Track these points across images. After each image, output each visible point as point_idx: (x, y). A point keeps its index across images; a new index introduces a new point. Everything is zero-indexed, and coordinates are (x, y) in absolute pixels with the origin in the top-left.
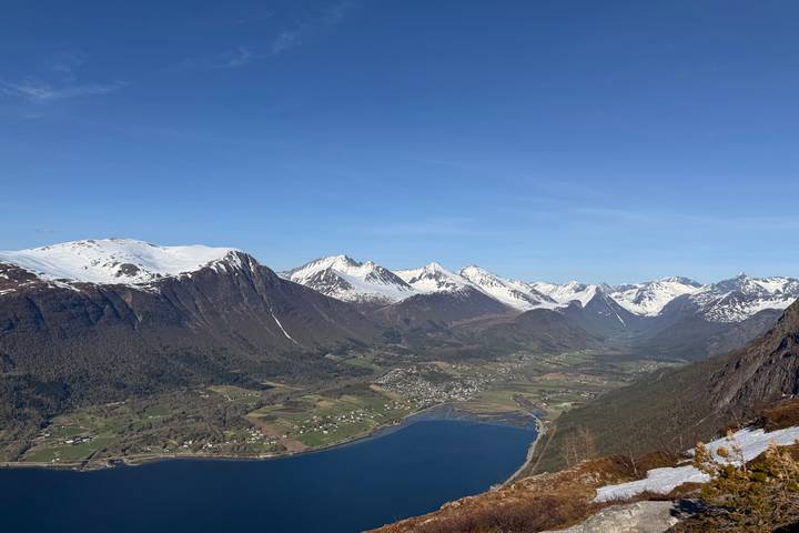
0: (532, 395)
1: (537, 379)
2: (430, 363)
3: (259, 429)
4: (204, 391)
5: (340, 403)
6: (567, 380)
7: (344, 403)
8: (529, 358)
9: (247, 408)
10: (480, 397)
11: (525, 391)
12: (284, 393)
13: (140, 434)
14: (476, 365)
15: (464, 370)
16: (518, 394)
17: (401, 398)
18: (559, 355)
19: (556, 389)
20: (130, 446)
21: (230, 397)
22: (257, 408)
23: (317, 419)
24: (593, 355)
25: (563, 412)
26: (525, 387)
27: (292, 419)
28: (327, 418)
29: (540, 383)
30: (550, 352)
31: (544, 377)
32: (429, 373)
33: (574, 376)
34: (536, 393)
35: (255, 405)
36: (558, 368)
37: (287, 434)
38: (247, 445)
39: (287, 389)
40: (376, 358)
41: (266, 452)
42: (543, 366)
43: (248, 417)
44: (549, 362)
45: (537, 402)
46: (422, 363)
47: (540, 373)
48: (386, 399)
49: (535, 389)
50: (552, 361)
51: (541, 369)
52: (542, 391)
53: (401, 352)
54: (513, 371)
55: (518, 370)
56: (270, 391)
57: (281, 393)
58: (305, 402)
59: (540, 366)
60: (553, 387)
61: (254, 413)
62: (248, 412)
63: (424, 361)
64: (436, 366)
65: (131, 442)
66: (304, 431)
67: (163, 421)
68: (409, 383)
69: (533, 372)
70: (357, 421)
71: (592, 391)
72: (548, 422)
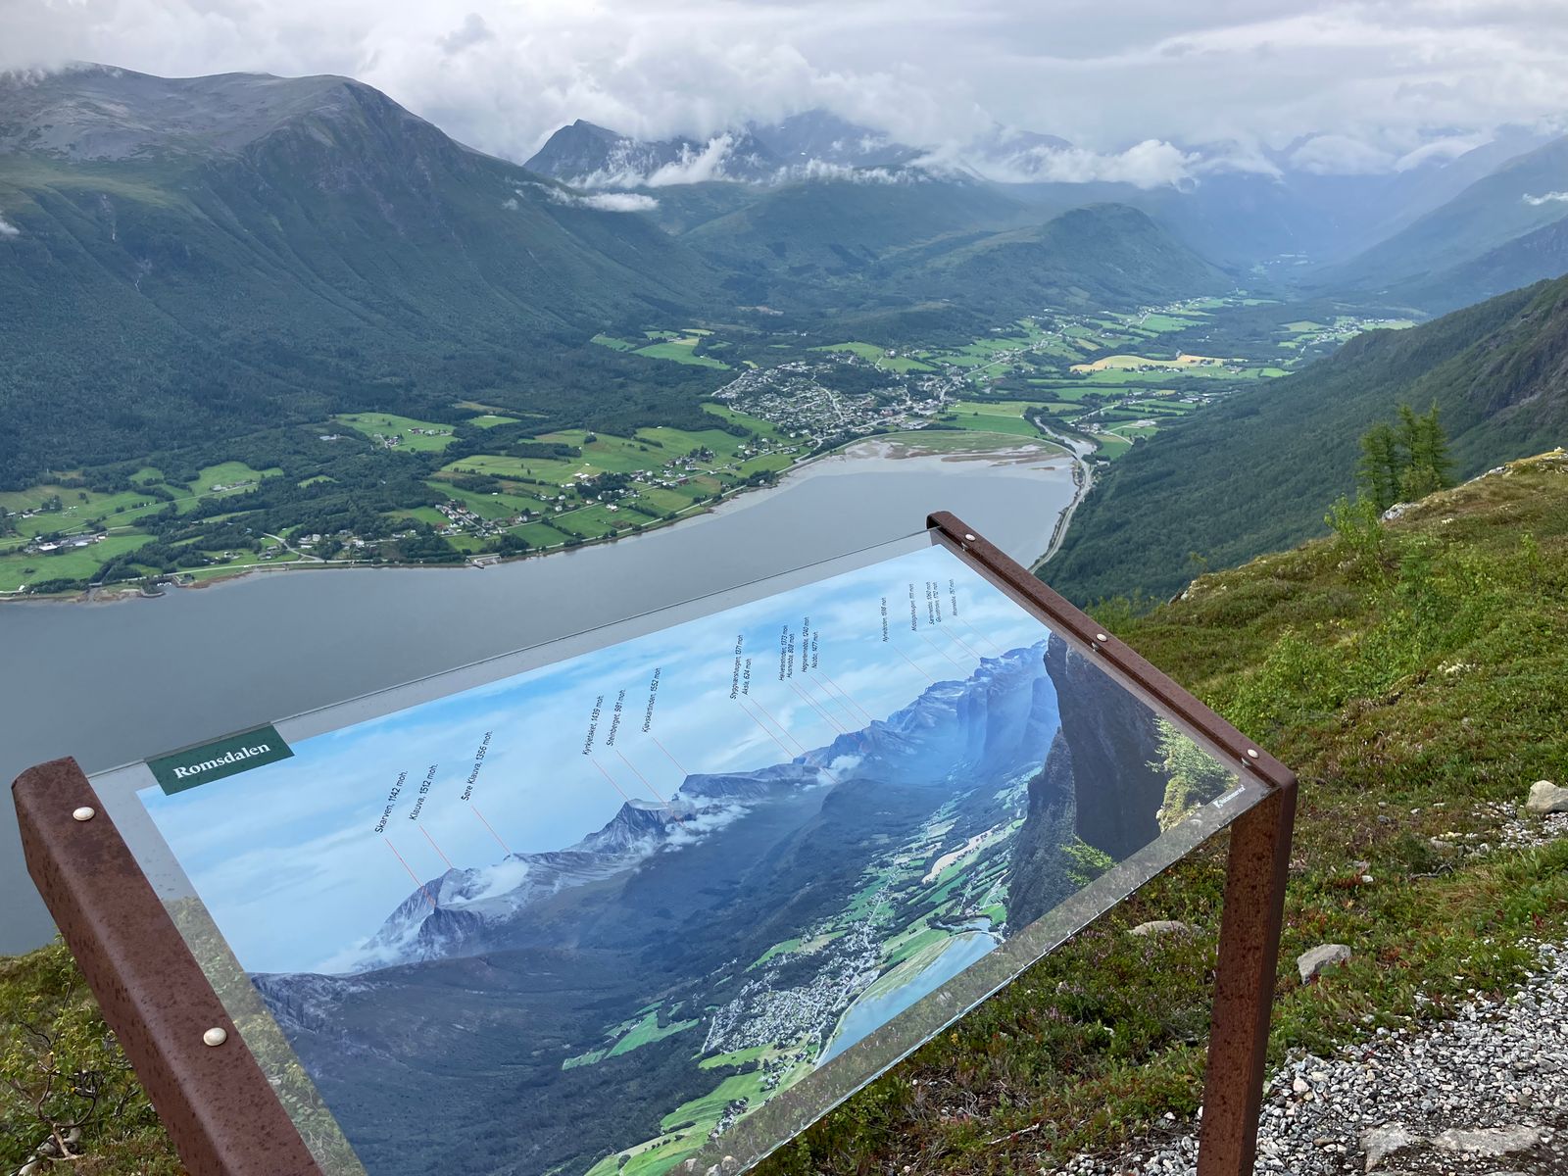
3: (462, 505)
4: (326, 426)
5: (637, 445)
6: (1151, 368)
7: (645, 445)
8: (1068, 322)
9: (426, 462)
10: (953, 418)
11: (1054, 399)
12: (507, 426)
13: (201, 524)
14: (943, 348)
15: (916, 359)
16: (1039, 406)
17: (775, 429)
18: (1136, 312)
19: (1125, 391)
20: (185, 550)
21: (387, 438)
22: (452, 461)
23: (589, 480)
24: (1211, 311)
25: (1136, 440)
26: (1055, 391)
27: (533, 482)
28: (610, 478)
29: (1088, 381)
30: (1115, 306)
31: (1099, 365)
32: (836, 371)
33: (1167, 359)
34: (1078, 402)
35: (445, 454)
36: (1132, 343)
37: (526, 513)
38: (440, 539)
39: (513, 417)
40: (710, 340)
41: (483, 552)
42: (1098, 340)
43: (433, 480)
44: (1111, 331)
45: (1081, 422)
46: (818, 349)
47: (1091, 357)
48: (739, 432)
49: (1077, 394)
50: (1119, 327)
51: (1092, 347)
52: (1094, 396)
53: (769, 324)
54: (1029, 357)
55: (1040, 353)
56: (477, 422)
57: (500, 426)
58: (557, 445)
59: (1090, 341)
60: (1117, 386)
61: (447, 471)
62: (432, 470)
63: (824, 344)
64: (852, 353)
65: (184, 543)
66: (564, 506)
67: (247, 495)
68: (791, 395)
69: (1073, 356)
70: (680, 482)
71: (1204, 391)
72: (1101, 463)
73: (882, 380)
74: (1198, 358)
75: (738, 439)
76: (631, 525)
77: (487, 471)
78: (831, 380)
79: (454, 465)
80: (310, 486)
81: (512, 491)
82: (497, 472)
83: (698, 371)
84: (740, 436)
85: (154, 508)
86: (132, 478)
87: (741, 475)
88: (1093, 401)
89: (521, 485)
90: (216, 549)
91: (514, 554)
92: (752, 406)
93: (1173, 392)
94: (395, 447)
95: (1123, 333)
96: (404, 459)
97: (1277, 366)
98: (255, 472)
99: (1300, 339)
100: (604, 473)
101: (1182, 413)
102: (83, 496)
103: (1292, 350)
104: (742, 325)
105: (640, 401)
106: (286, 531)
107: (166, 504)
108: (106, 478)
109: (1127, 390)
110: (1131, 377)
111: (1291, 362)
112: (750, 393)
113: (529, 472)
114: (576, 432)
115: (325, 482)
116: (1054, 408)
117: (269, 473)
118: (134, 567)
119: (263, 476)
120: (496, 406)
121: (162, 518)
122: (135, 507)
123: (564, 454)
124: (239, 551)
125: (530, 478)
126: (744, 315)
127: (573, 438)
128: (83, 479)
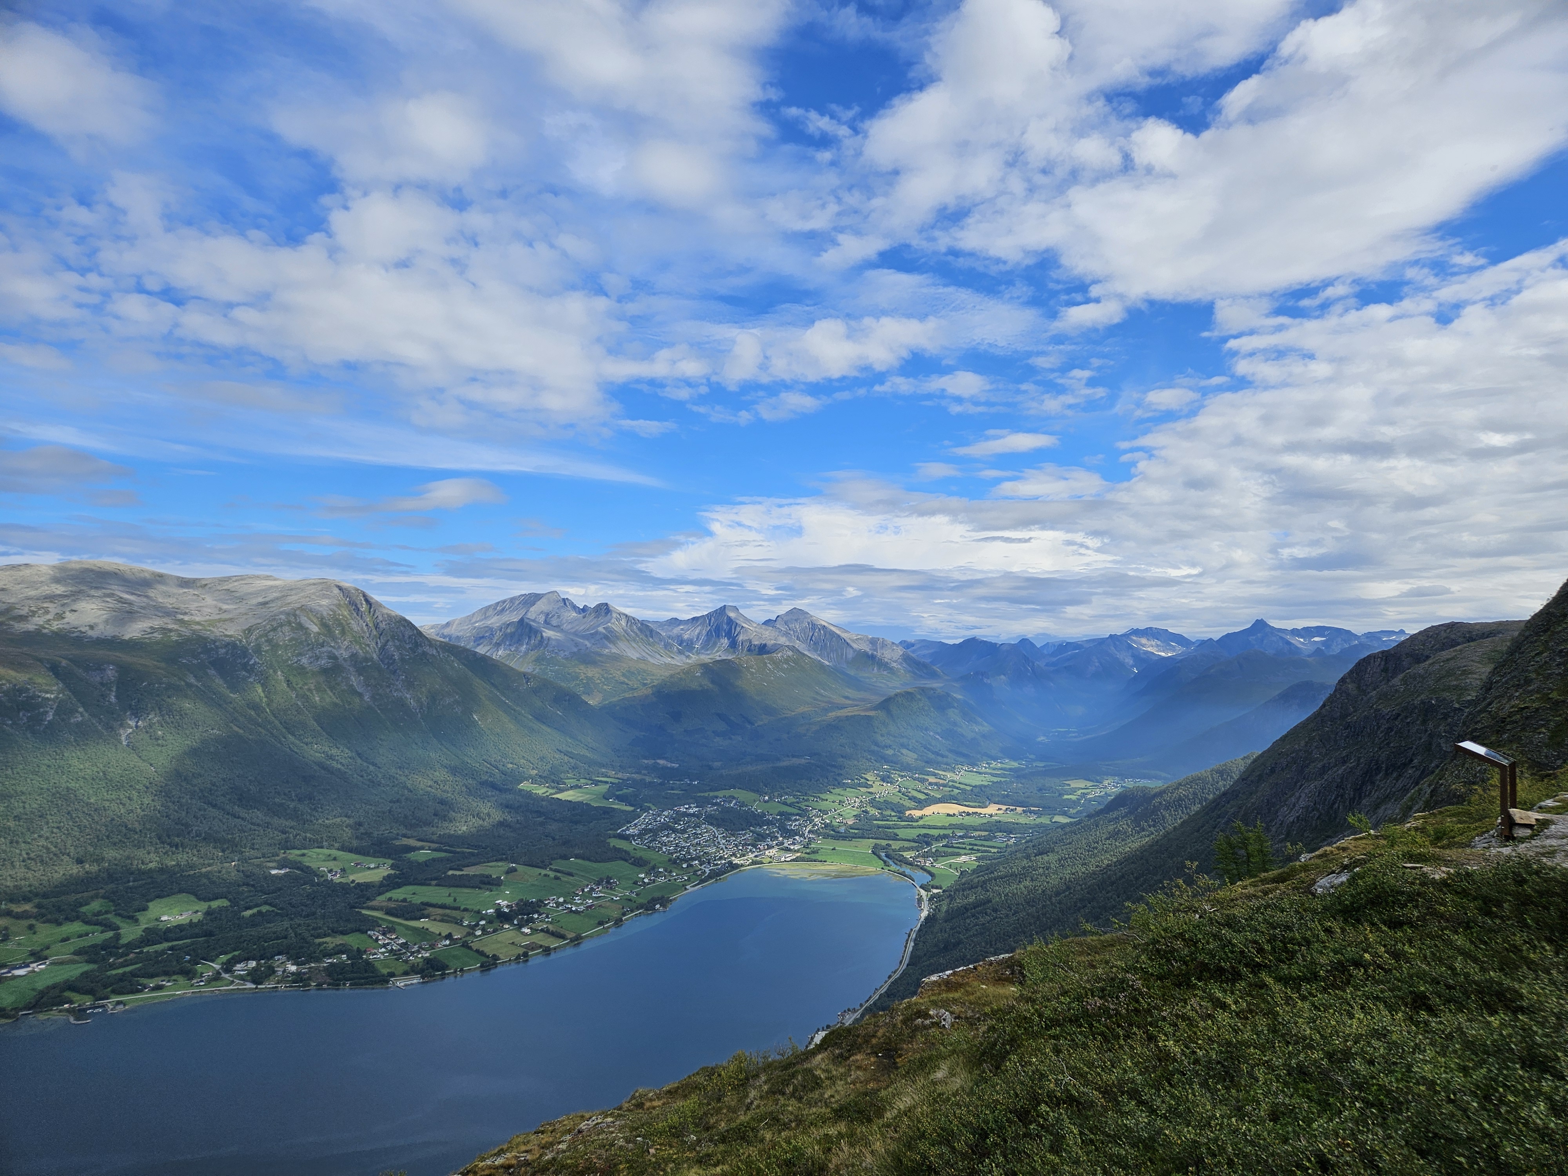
0: (907, 844)
1: (917, 813)
2: (720, 794)
3: (391, 930)
4: (275, 861)
5: (552, 874)
6: (968, 814)
7: (559, 875)
8: (902, 777)
9: (365, 891)
10: (815, 852)
11: (895, 838)
12: (440, 860)
13: (142, 952)
14: (806, 794)
15: (785, 804)
16: (884, 843)
17: (670, 860)
18: (953, 770)
19: (949, 832)
20: (122, 978)
21: (330, 871)
22: (387, 891)
23: (507, 906)
24: (1010, 770)
25: (962, 872)
26: (896, 831)
27: (457, 909)
28: (527, 904)
29: (921, 823)
30: (937, 765)
31: (928, 811)
32: (720, 812)
33: (980, 807)
34: (914, 841)
35: (381, 885)
36: (952, 793)
37: (449, 936)
38: (368, 963)
39: (446, 851)
40: (619, 787)
41: (406, 973)
42: (926, 791)
43: (369, 908)
44: (936, 784)
45: (918, 856)
46: (706, 794)
47: (921, 804)
48: (639, 863)
49: (913, 833)
50: (941, 781)
51: (922, 797)
52: (925, 835)
53: (666, 774)
54: (873, 803)
55: (882, 800)
56: (412, 856)
57: (434, 860)
58: (482, 875)
59: (920, 791)
60: (943, 828)
61: (381, 900)
62: (368, 899)
63: (711, 790)
64: (734, 798)
65: (120, 971)
66: (483, 929)
67: (191, 924)
68: (684, 831)
69: (907, 803)
70: (587, 907)
71: (1011, 833)
72: (935, 891)
73: (758, 820)
74: (1004, 807)
75: (636, 869)
76: (541, 946)
77: (417, 900)
78: (716, 819)
79: (388, 895)
80: (253, 915)
81: (438, 918)
82: (425, 900)
83: (607, 812)
84: (641, 866)
85: (99, 936)
86: (84, 909)
87: (641, 900)
88: (925, 840)
89: (448, 911)
90: (152, 976)
91: (434, 975)
92: (651, 842)
93: (987, 833)
94: (337, 879)
95: (945, 786)
96: (345, 888)
97: (1065, 814)
98: (203, 903)
99: (1079, 792)
100: (521, 900)
101: (996, 850)
102: (31, 927)
103: (1074, 802)
104: (645, 775)
105: (557, 837)
106: (223, 958)
107: (110, 934)
108: (59, 910)
109: (951, 831)
110: (953, 820)
111: (1075, 811)
112: (650, 830)
113: (455, 900)
114: (500, 864)
115: (267, 911)
116: (896, 845)
117: (215, 904)
118: (67, 994)
119: (210, 907)
120: (433, 842)
121: (104, 946)
122: (80, 936)
123: (489, 883)
124: (174, 977)
125: (456, 905)
126: (647, 767)
127: (496, 869)
128: (35, 910)
